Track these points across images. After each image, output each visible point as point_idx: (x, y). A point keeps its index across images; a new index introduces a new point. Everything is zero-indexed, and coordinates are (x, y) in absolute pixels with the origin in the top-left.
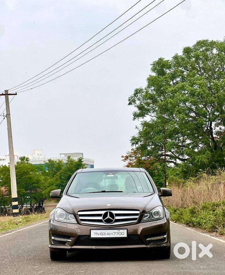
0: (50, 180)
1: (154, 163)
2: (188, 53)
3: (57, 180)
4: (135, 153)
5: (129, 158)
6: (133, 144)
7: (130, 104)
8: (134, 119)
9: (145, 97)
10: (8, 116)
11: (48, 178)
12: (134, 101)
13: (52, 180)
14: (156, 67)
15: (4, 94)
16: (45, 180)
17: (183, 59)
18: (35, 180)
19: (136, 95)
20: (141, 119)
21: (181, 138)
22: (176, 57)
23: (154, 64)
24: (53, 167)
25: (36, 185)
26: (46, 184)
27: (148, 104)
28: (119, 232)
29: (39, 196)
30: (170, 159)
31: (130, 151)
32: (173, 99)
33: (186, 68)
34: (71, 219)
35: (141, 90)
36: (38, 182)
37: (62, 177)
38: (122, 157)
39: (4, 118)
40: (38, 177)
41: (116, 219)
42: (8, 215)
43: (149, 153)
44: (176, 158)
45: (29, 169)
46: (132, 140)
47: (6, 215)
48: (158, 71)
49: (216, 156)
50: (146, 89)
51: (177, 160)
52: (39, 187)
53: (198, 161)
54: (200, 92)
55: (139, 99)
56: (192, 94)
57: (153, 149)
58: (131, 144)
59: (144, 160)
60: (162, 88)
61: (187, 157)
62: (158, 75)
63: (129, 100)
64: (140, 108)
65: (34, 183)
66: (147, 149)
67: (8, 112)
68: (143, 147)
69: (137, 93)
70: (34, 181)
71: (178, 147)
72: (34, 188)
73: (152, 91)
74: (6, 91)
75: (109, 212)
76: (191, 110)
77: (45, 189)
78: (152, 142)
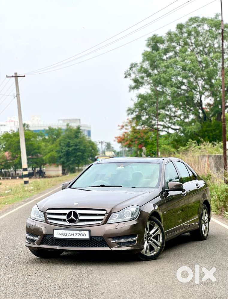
0: (50, 146)
1: (148, 132)
2: (181, 29)
3: (56, 146)
4: (131, 122)
5: (125, 127)
6: (129, 114)
7: (126, 77)
8: (130, 91)
9: (140, 71)
10: (18, 95)
11: (49, 144)
12: (130, 75)
13: (52, 146)
14: (150, 43)
15: (14, 76)
16: (46, 146)
17: (176, 35)
18: (36, 146)
19: (132, 69)
20: (136, 92)
21: (174, 109)
22: (169, 34)
23: (148, 40)
24: (53, 134)
25: (37, 151)
26: (47, 150)
27: (142, 78)
28: (80, 233)
29: (40, 162)
30: (163, 128)
31: (126, 121)
32: (165, 74)
33: (178, 43)
34: (42, 217)
35: (136, 64)
36: (39, 148)
37: (62, 144)
38: (119, 126)
39: (14, 98)
40: (39, 144)
41: (79, 219)
42: (12, 178)
43: (144, 123)
44: (168, 127)
45: (30, 136)
46: (128, 110)
47: (9, 178)
48: (152, 47)
49: (205, 126)
50: (140, 64)
51: (170, 129)
52: (40, 153)
53: (188, 132)
54: (190, 68)
55: (134, 73)
56: (184, 69)
57: (147, 119)
58: (127, 114)
59: (139, 129)
60: (156, 63)
61: (178, 127)
62: (153, 50)
63: (125, 74)
64: (136, 81)
65: (36, 149)
66: (141, 119)
67: (18, 93)
68: (138, 117)
69: (132, 67)
70: (35, 148)
71: (170, 117)
72: (36, 154)
73: (146, 65)
74: (16, 74)
75: (73, 211)
76: (182, 83)
77: (46, 155)
78: (147, 113)
